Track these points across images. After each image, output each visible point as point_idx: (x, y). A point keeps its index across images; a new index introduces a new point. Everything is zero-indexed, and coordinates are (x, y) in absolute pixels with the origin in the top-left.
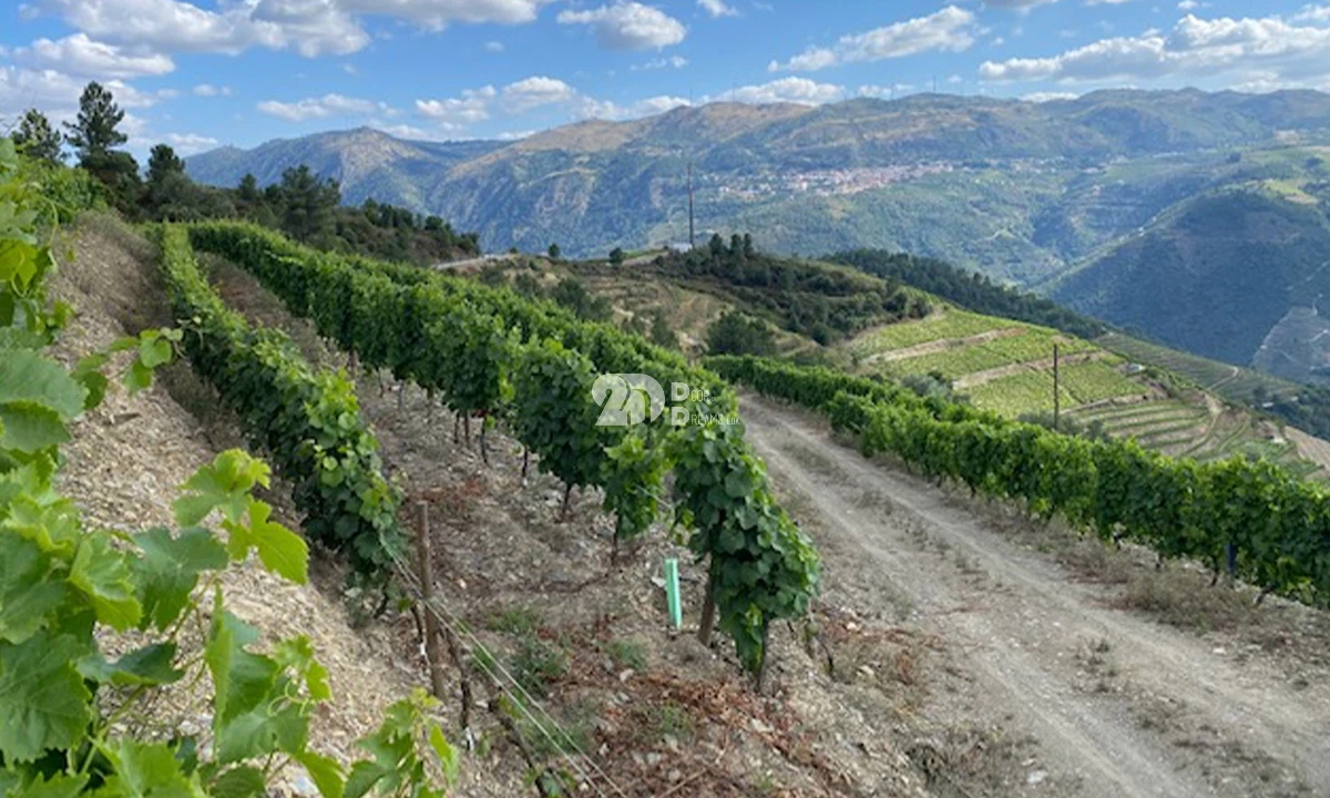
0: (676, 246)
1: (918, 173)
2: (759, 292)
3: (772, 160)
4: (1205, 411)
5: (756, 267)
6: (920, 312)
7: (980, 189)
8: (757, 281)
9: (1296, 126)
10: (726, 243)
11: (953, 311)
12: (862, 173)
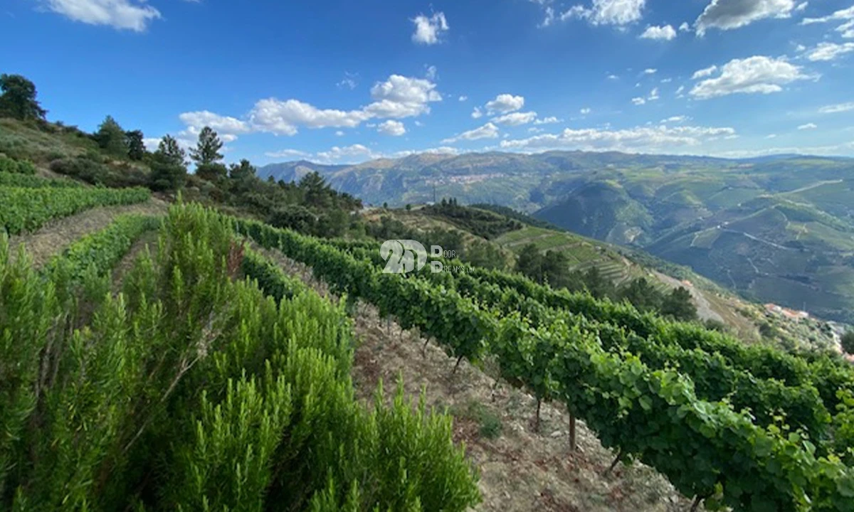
0: (428, 203)
1: (492, 176)
2: (462, 221)
4: (625, 264)
5: (460, 211)
6: (519, 227)
7: (511, 182)
8: (460, 216)
10: (448, 202)
11: (530, 227)
12: (473, 176)
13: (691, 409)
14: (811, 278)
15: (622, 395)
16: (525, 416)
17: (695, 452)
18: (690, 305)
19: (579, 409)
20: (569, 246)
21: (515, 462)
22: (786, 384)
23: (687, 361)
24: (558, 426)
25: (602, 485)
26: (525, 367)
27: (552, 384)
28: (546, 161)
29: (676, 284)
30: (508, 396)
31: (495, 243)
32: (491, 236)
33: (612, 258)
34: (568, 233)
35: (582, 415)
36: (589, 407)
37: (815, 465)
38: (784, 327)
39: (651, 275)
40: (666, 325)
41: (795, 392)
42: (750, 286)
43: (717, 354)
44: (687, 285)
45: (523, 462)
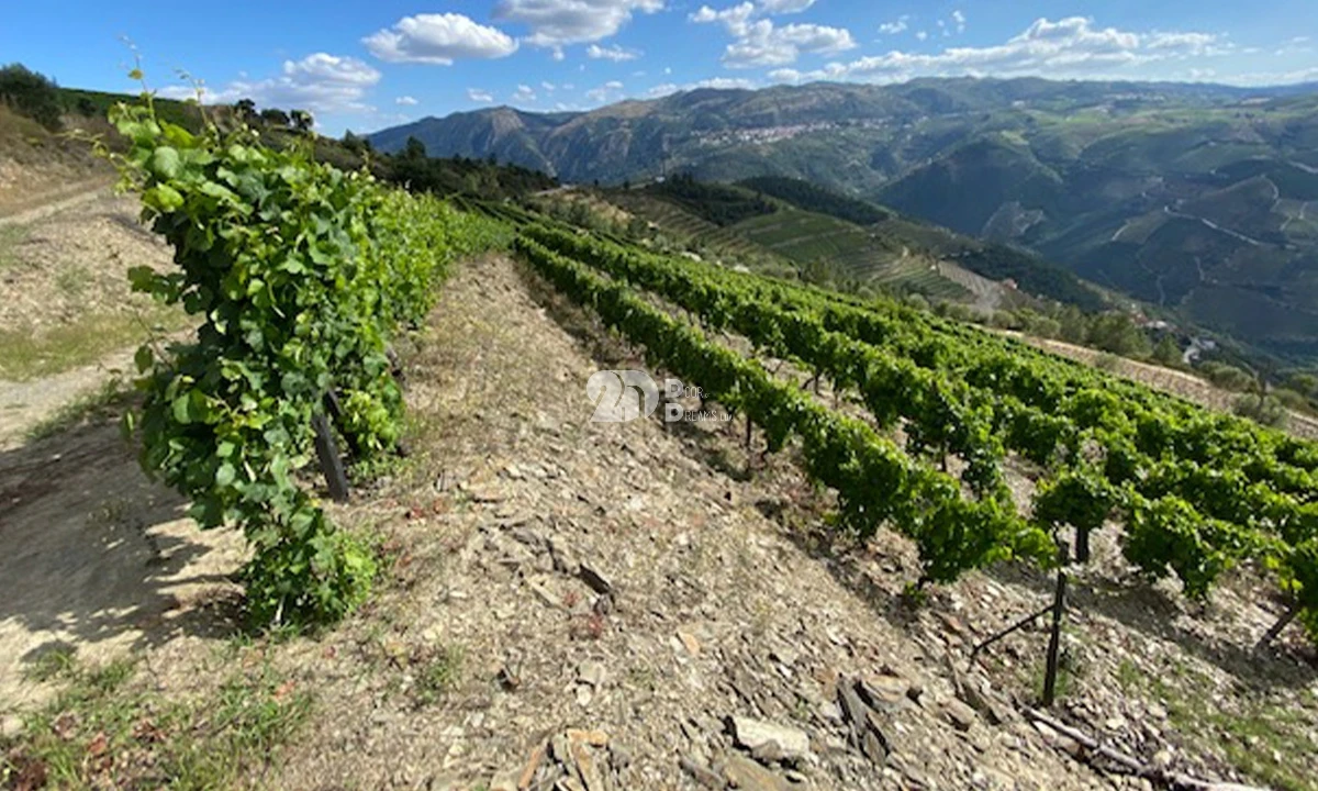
0: (656, 179)
1: (810, 130)
3: (730, 122)
6: (772, 209)
7: (843, 138)
9: (1024, 98)
11: (790, 209)
12: (780, 129)
32: (726, 221)
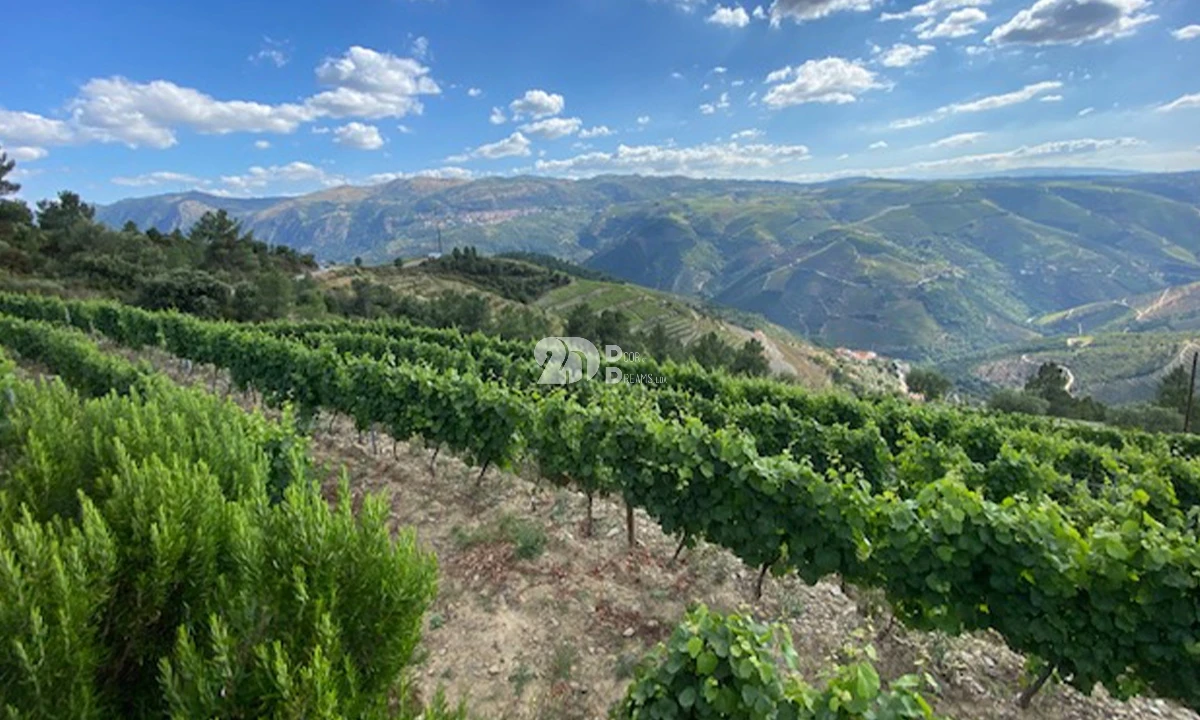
0: (431, 255)
1: (526, 213)
2: (485, 278)
3: (452, 207)
4: (693, 318)
5: (481, 264)
6: (567, 282)
7: (553, 221)
8: (483, 272)
9: (677, 190)
10: (462, 252)
11: (581, 280)
12: (500, 213)
13: (752, 468)
14: (879, 316)
15: (682, 466)
16: (574, 519)
17: (758, 514)
18: (762, 358)
19: (636, 496)
20: (629, 303)
21: (563, 580)
22: (850, 428)
23: (754, 419)
24: (615, 522)
25: (666, 578)
26: (571, 457)
27: (604, 472)
28: (597, 189)
29: (747, 336)
30: (552, 500)
31: (535, 307)
32: (528, 298)
33: (679, 312)
34: (627, 284)
35: (640, 501)
36: (648, 490)
37: (871, 504)
38: (854, 372)
39: (722, 328)
40: (735, 384)
41: (858, 433)
42: (822, 330)
43: (784, 406)
44: (760, 336)
45: (572, 576)
